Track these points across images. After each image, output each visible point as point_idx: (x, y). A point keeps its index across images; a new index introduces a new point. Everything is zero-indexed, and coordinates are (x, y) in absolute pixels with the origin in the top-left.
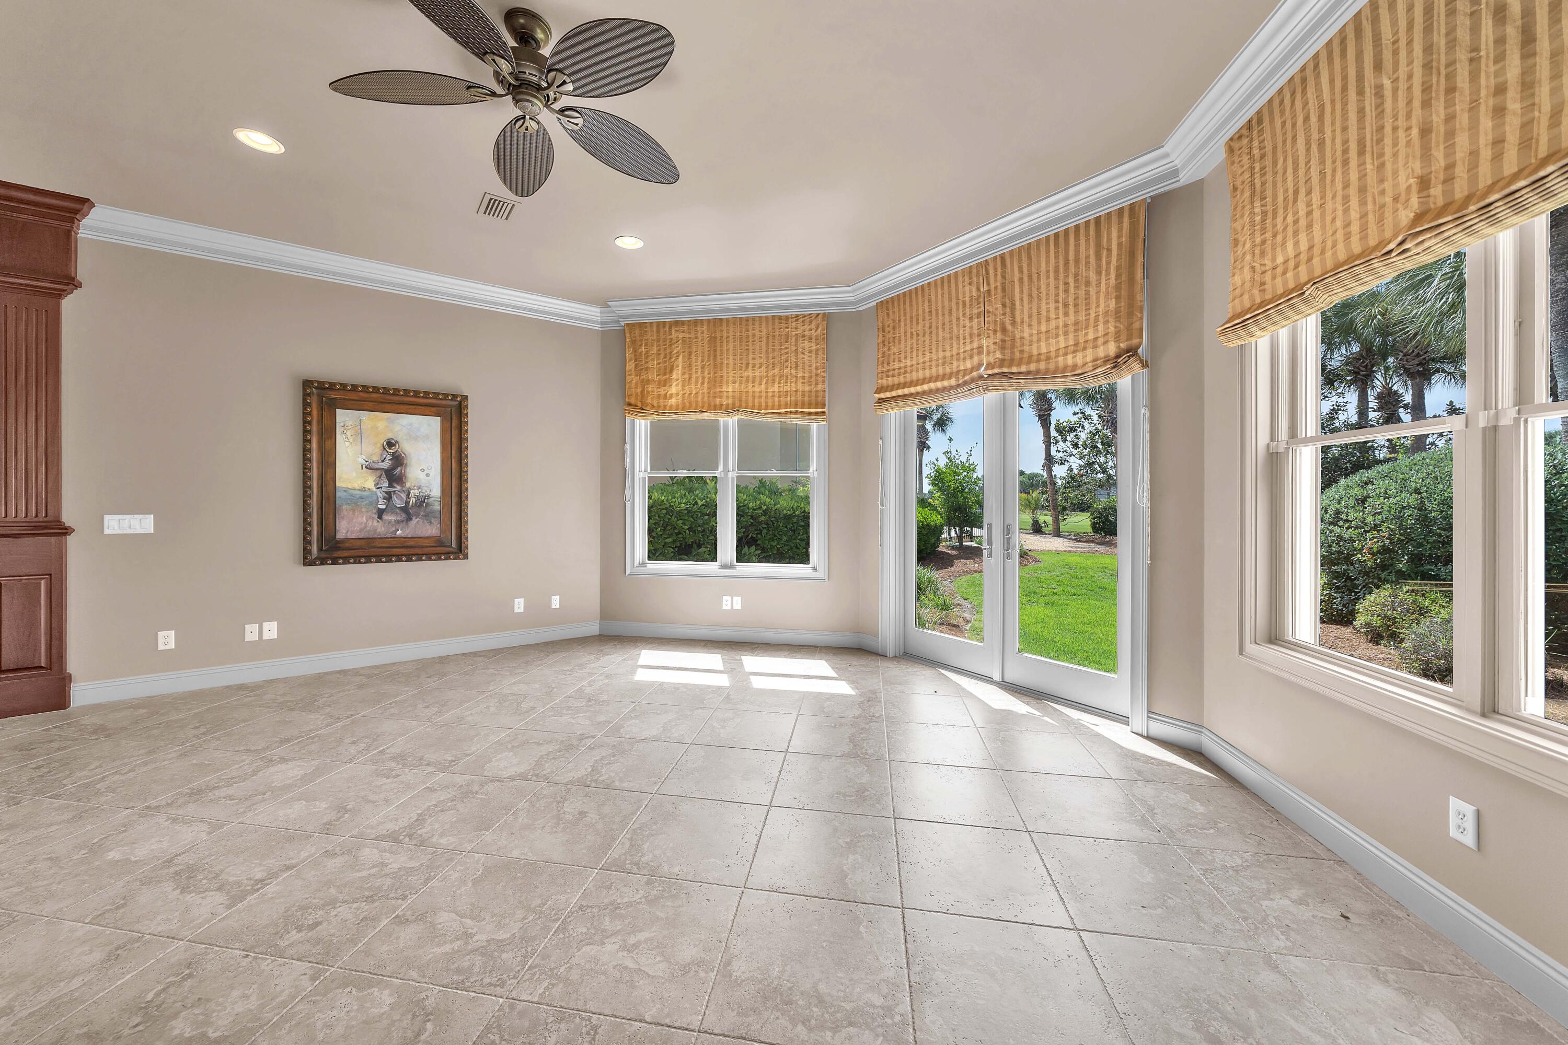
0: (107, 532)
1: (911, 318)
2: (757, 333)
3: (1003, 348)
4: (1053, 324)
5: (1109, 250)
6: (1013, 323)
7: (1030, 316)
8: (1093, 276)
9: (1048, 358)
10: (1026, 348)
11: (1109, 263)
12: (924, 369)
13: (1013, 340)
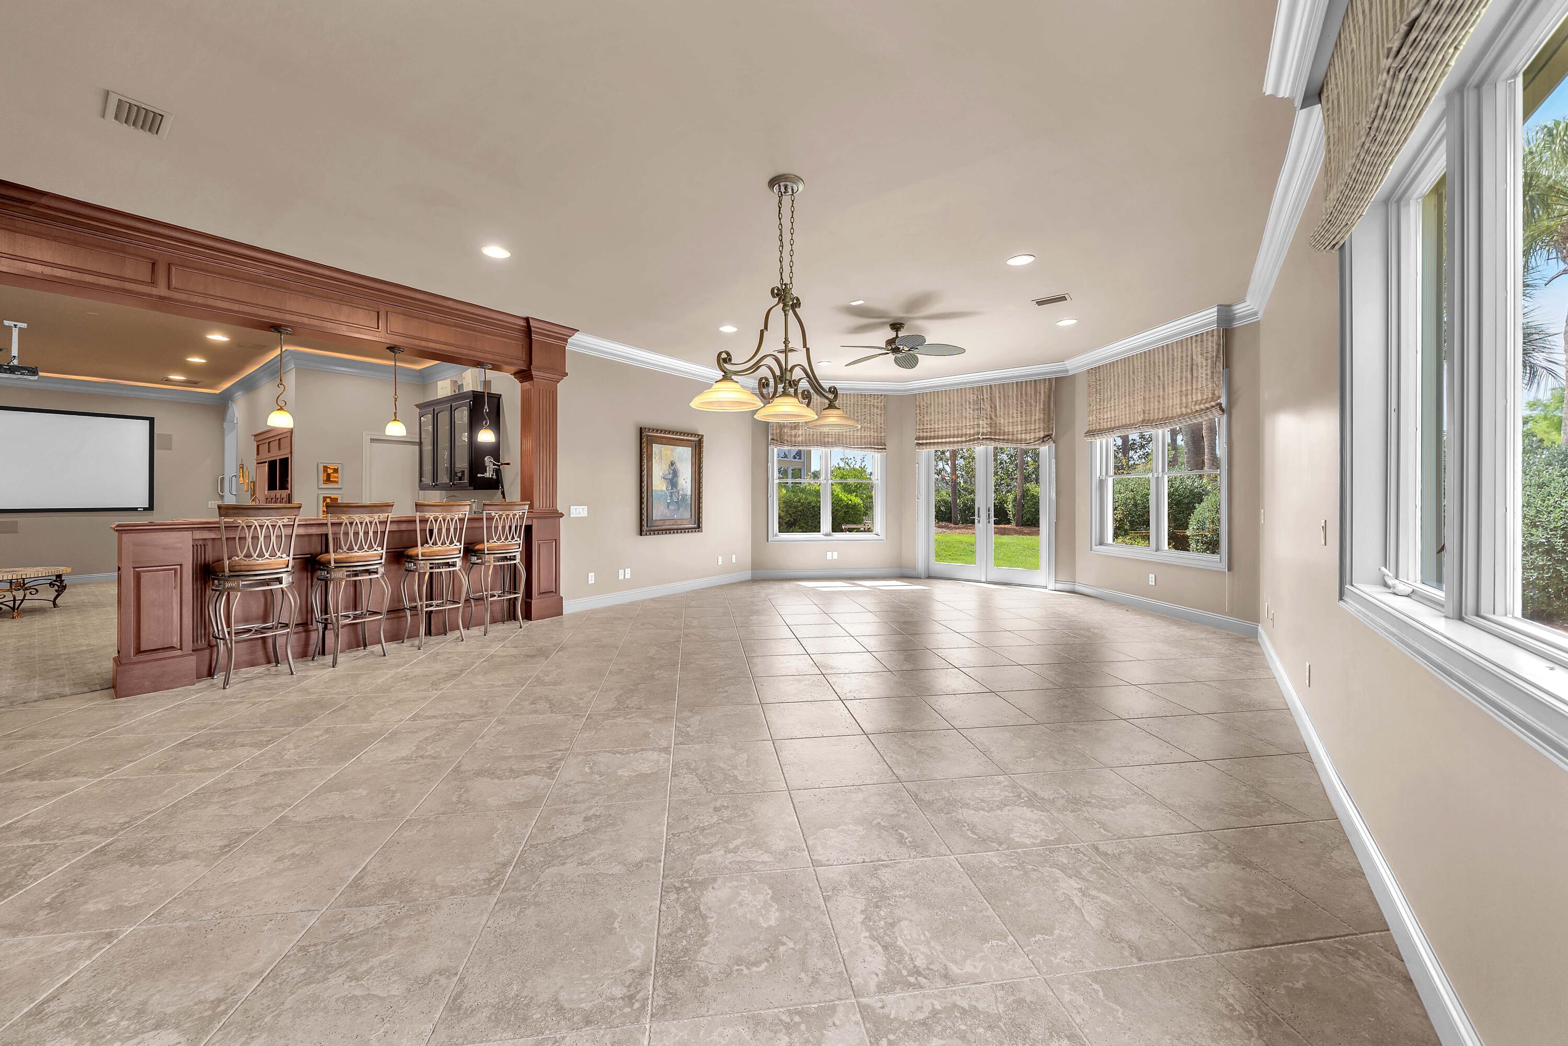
0: (572, 516)
1: (938, 404)
2: (848, 402)
3: (991, 427)
4: (1015, 419)
5: (1040, 393)
6: (996, 416)
7: (1004, 414)
8: (1033, 403)
9: (1013, 434)
10: (1002, 428)
11: (1040, 399)
12: (946, 430)
13: (996, 424)
